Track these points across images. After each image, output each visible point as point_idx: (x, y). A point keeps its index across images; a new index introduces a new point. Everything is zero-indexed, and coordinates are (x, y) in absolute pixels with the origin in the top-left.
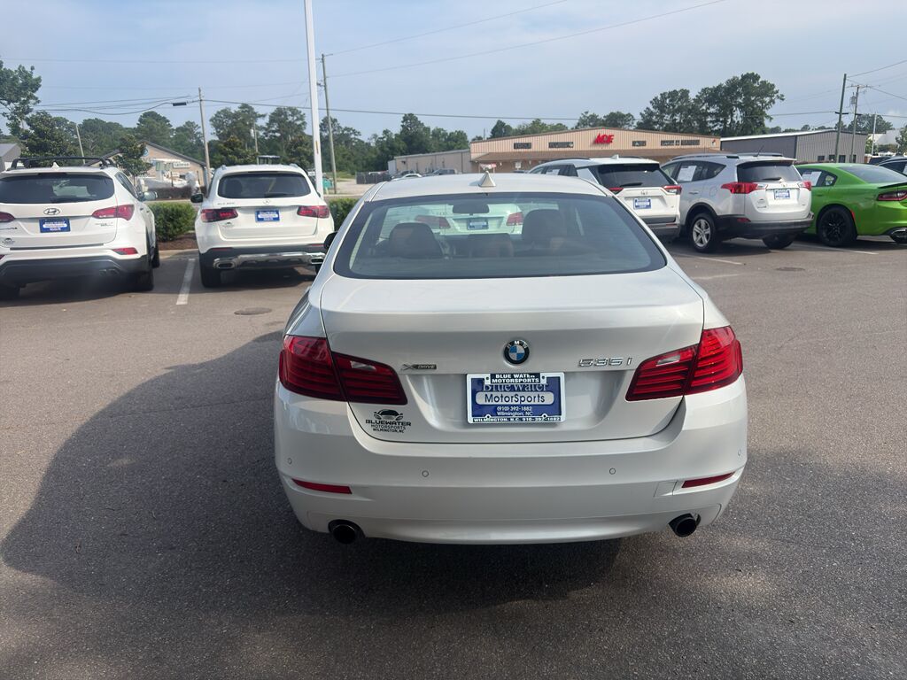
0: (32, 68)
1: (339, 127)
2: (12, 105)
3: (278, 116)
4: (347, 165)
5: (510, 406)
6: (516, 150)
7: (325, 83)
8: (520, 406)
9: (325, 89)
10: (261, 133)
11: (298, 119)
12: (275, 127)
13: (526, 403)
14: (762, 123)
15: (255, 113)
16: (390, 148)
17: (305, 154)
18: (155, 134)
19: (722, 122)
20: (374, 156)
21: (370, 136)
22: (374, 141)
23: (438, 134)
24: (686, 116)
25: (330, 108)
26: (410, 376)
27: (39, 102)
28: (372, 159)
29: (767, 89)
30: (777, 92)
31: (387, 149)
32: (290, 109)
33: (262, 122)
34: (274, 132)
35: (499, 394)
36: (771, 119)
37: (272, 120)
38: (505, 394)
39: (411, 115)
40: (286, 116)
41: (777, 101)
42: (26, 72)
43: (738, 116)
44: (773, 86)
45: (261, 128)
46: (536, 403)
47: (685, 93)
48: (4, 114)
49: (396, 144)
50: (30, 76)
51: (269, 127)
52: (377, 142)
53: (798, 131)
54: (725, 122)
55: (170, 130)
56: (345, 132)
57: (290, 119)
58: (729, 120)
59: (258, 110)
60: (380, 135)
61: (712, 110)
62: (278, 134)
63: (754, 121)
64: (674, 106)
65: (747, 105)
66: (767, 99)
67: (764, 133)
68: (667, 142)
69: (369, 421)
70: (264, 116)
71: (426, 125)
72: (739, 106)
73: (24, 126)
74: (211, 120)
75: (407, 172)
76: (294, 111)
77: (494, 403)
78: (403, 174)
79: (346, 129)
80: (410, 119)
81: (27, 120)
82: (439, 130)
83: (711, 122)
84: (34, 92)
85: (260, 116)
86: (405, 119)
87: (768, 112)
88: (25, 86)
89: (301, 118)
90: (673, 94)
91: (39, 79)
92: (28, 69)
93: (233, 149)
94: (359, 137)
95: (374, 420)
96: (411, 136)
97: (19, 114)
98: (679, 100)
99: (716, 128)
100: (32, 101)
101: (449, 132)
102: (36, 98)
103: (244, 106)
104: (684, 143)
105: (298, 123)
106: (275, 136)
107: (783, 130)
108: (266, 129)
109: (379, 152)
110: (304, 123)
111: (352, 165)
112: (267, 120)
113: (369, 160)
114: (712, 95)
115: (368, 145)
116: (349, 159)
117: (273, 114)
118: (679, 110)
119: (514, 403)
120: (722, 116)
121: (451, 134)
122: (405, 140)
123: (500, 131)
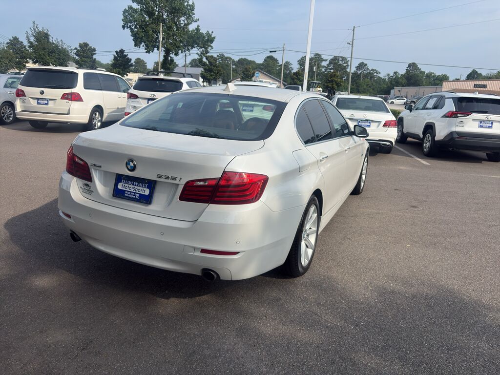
0: (212, 32)
1: (368, 69)
2: (201, 50)
3: (334, 61)
4: (368, 90)
5: (131, 192)
6: (475, 89)
7: (353, 43)
8: (135, 193)
9: (352, 46)
10: (323, 70)
11: (344, 63)
12: (332, 66)
13: (137, 192)
15: (322, 59)
16: (396, 82)
17: (336, 82)
18: (270, 67)
20: (385, 86)
21: (385, 75)
22: (387, 78)
23: (429, 76)
25: (353, 57)
26: (94, 169)
27: (212, 48)
28: (384, 88)
31: (394, 83)
32: (341, 57)
33: (324, 64)
34: (330, 69)
35: (127, 185)
37: (330, 63)
38: (130, 186)
39: (414, 64)
40: (338, 61)
42: (209, 34)
45: (324, 67)
46: (141, 193)
48: (197, 54)
49: (401, 80)
50: (211, 36)
51: (328, 66)
52: (389, 78)
55: (277, 66)
56: (371, 72)
57: (340, 62)
59: (324, 57)
60: (392, 74)
62: (332, 71)
69: (81, 187)
70: (326, 60)
71: (422, 70)
73: (204, 60)
74: (298, 61)
75: (399, 97)
76: (343, 58)
77: (125, 189)
78: (396, 98)
79: (372, 70)
80: (413, 66)
81: (206, 57)
82: (431, 73)
84: (211, 43)
85: (324, 60)
86: (409, 66)
88: (208, 41)
89: (347, 63)
91: (214, 38)
92: (210, 33)
93: (297, 76)
94: (379, 75)
95: (83, 187)
96: (411, 76)
97: (203, 54)
100: (210, 48)
101: (437, 75)
102: (212, 47)
103: (317, 54)
105: (345, 65)
106: (330, 72)
108: (326, 68)
109: (389, 84)
110: (348, 65)
111: (371, 91)
112: (328, 62)
113: (382, 88)
115: (384, 80)
116: (370, 87)
117: (332, 59)
119: (133, 191)
121: (438, 76)
122: (407, 78)
123: (473, 76)
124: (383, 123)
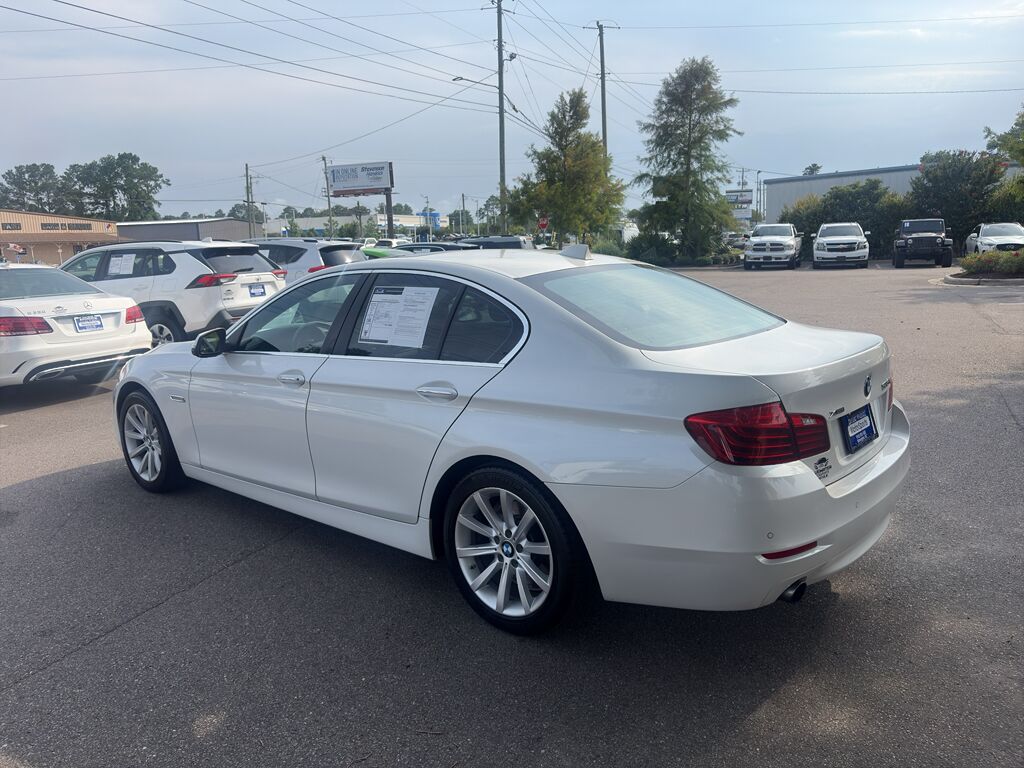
14: (151, 208)
19: (102, 204)
24: (56, 195)
29: (149, 173)
30: (161, 176)
36: (160, 204)
41: (163, 185)
43: (121, 199)
44: (155, 170)
47: (49, 169)
53: (178, 218)
54: (106, 205)
58: (112, 203)
61: (87, 190)
63: (141, 206)
64: (36, 183)
65: (131, 188)
66: (152, 183)
67: (156, 219)
68: (49, 225)
72: (121, 188)
83: (90, 203)
87: (156, 197)
90: (33, 169)
98: (42, 176)
99: (97, 211)
104: (71, 227)
107: (163, 216)
114: (87, 174)
118: (44, 188)
120: (101, 197)
124: (124, 315)
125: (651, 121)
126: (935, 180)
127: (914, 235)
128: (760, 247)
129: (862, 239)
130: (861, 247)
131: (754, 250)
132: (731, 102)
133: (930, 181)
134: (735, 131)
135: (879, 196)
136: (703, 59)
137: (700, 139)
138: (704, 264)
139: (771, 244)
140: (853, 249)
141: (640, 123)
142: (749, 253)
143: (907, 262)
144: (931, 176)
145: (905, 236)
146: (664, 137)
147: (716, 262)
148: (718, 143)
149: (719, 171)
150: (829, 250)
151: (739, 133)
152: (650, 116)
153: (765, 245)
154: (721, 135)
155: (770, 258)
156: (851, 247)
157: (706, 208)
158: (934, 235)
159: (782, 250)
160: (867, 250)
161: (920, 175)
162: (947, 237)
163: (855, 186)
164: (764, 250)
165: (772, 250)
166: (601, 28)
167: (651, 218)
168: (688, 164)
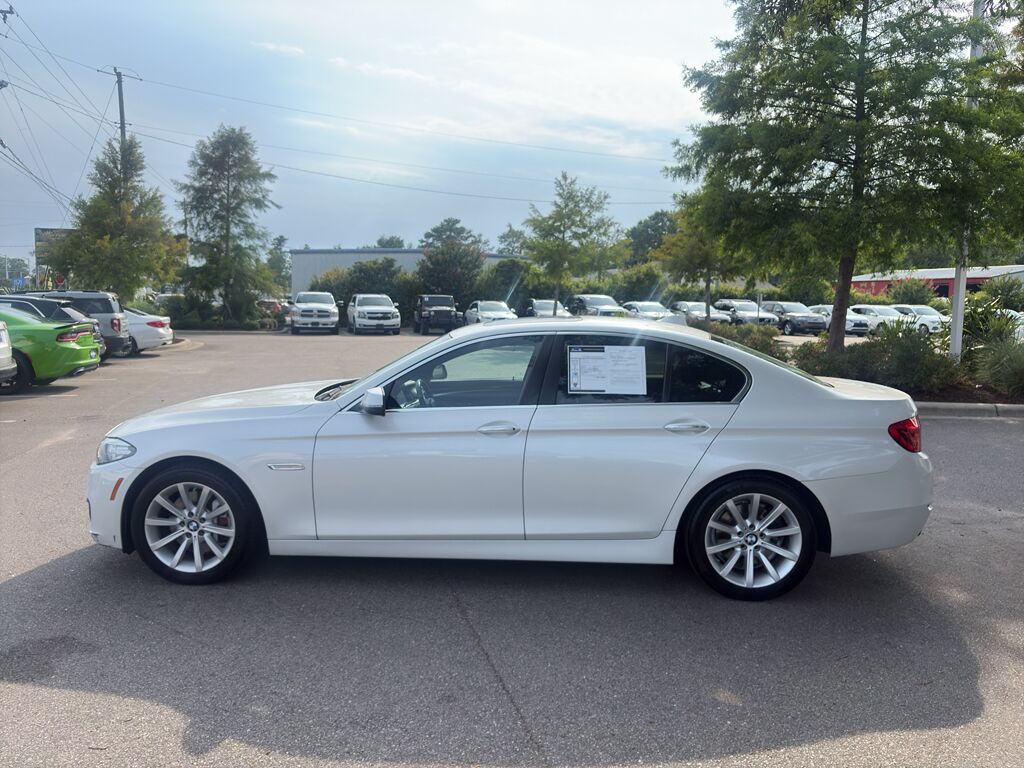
125: (187, 181)
126: (436, 263)
127: (434, 308)
128: (307, 313)
129: (392, 309)
130: (394, 316)
131: (302, 316)
132: (269, 176)
133: (432, 263)
134: (273, 203)
135: (395, 273)
136: (241, 130)
137: (239, 205)
138: (251, 328)
139: (319, 311)
140: (389, 318)
141: (175, 183)
142: (296, 318)
143: (430, 331)
144: (433, 260)
145: (427, 308)
146: (200, 200)
147: (263, 326)
148: (256, 212)
149: (259, 238)
150: (370, 318)
151: (277, 206)
152: (187, 176)
153: (312, 311)
154: (259, 204)
155: (318, 323)
156: (386, 316)
157: (249, 273)
158: (449, 309)
159: (328, 316)
160: (399, 319)
161: (425, 258)
162: (457, 310)
163: (375, 263)
164: (311, 316)
165: (319, 316)
166: (119, 75)
167: (194, 279)
168: (228, 229)
